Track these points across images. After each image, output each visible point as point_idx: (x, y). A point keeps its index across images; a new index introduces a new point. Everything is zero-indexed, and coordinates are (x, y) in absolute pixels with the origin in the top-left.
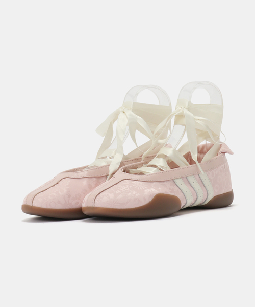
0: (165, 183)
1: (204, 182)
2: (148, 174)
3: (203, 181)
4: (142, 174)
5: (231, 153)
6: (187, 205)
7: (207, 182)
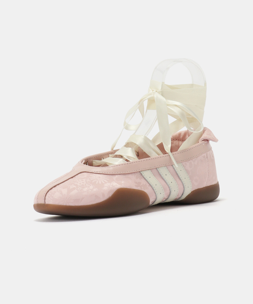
0: (130, 176)
1: (179, 175)
2: (112, 165)
3: (178, 173)
4: (106, 165)
5: (215, 140)
6: (157, 202)
7: (183, 174)
